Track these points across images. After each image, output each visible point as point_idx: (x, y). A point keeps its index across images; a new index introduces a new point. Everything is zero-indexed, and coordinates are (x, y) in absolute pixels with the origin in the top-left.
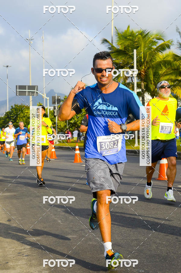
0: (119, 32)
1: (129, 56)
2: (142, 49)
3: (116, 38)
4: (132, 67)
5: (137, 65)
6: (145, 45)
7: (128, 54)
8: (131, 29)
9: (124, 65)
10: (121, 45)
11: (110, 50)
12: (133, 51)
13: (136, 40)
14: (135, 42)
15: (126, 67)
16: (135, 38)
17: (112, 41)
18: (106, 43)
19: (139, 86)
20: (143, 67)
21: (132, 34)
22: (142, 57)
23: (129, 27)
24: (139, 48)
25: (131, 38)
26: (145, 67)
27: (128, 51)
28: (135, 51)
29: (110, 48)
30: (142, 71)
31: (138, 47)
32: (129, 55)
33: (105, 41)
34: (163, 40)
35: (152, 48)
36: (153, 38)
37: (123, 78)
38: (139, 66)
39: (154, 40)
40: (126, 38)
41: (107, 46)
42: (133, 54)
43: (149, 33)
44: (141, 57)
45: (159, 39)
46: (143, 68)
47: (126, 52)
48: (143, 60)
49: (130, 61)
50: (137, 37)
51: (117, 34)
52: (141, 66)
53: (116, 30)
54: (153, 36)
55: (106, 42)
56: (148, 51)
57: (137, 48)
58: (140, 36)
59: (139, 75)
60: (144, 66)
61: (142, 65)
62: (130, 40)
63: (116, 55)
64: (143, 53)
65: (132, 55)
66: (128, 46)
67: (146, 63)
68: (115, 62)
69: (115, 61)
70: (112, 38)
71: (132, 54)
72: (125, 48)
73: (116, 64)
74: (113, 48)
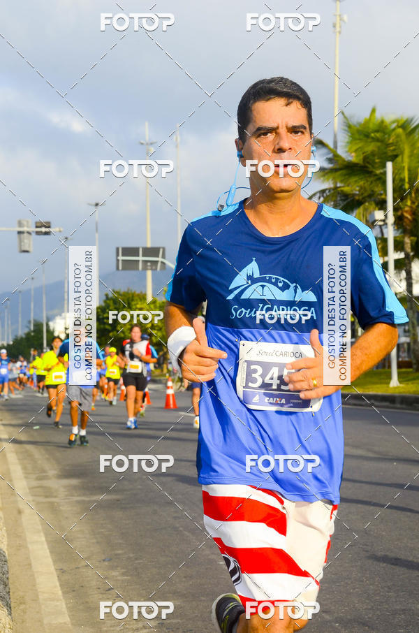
0: (351, 123)
1: (376, 177)
2: (406, 160)
3: (346, 136)
4: (382, 205)
5: (394, 197)
6: (412, 152)
7: (371, 172)
8: (378, 116)
9: (363, 198)
10: (356, 151)
11: (331, 163)
12: (384, 166)
13: (391, 141)
14: (388, 145)
15: (369, 202)
16: (389, 135)
17: (335, 143)
19: (399, 246)
20: (407, 202)
21: (382, 128)
22: (404, 180)
23: (373, 111)
24: (399, 159)
25: (378, 135)
26: (413, 203)
27: (373, 166)
28: (389, 165)
29: (330, 160)
30: (406, 212)
31: (396, 156)
32: (376, 175)
33: (319, 143)
38: (399, 200)
40: (367, 136)
41: (324, 155)
42: (385, 173)
44: (402, 180)
46: (409, 203)
47: (367, 167)
48: (407, 186)
49: (378, 189)
50: (393, 134)
51: (346, 128)
52: (402, 200)
53: (345, 117)
55: (319, 146)
57: (393, 158)
58: (400, 130)
59: (399, 221)
60: (411, 200)
61: (406, 198)
62: (378, 140)
63: (345, 175)
64: (409, 170)
65: (381, 176)
66: (373, 154)
67: (415, 193)
68: (342, 191)
69: (342, 189)
70: (335, 136)
71: (381, 173)
72: (365, 159)
73: (345, 196)
74: (336, 158)
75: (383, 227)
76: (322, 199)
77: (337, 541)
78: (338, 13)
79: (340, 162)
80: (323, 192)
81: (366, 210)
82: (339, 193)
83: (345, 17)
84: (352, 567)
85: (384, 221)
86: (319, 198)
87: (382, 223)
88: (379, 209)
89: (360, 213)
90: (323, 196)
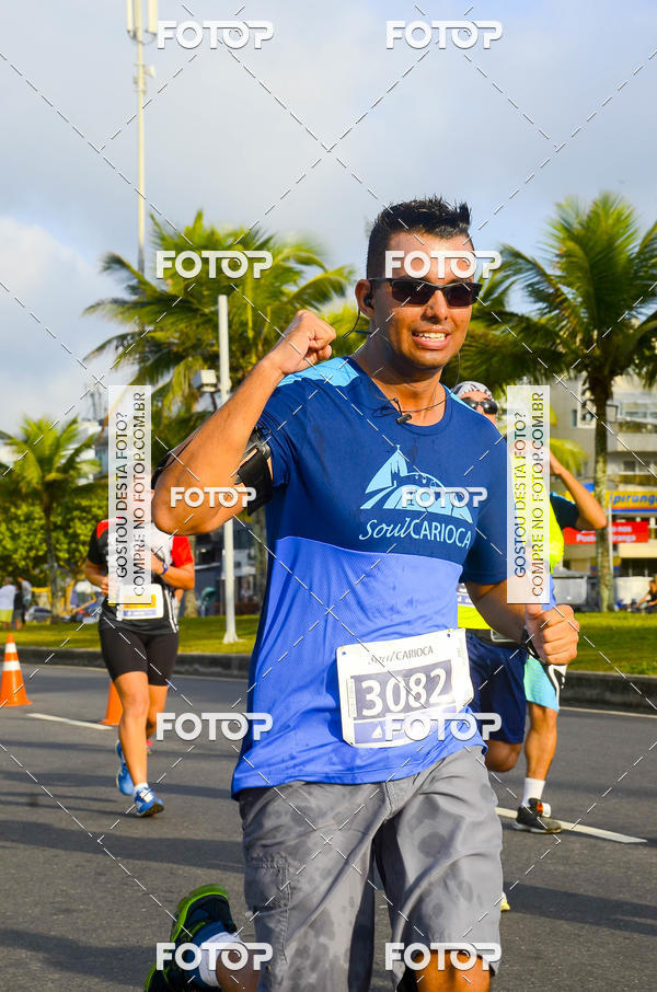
0: (164, 232)
1: (205, 318)
2: (249, 293)
4: (212, 361)
5: (230, 350)
7: (198, 310)
8: (207, 224)
9: (184, 350)
10: (172, 277)
11: (136, 294)
12: (216, 302)
15: (193, 357)
17: (141, 263)
18: (116, 270)
20: (250, 358)
21: (212, 243)
22: (246, 324)
23: (199, 216)
24: (238, 292)
27: (200, 302)
28: (223, 300)
29: (133, 289)
32: (204, 315)
33: (115, 262)
34: (322, 267)
35: (282, 293)
36: (286, 259)
37: (183, 396)
38: (238, 354)
39: (292, 264)
41: (122, 281)
42: (216, 313)
43: (272, 242)
44: (243, 324)
45: (307, 262)
46: (253, 360)
47: (191, 303)
48: (251, 334)
49: (208, 337)
51: (158, 241)
52: (244, 354)
53: (156, 224)
54: (286, 252)
55: (117, 266)
56: (268, 301)
57: (229, 290)
60: (256, 355)
61: (249, 352)
64: (254, 309)
65: (211, 316)
66: (199, 282)
67: (262, 346)
68: (152, 337)
69: (152, 334)
70: (141, 252)
71: (212, 313)
72: (187, 289)
73: (157, 345)
74: (143, 287)
75: (216, 396)
76: (121, 349)
77: (125, 887)
78: (141, 62)
79: (149, 292)
80: (122, 338)
81: (188, 368)
82: (147, 341)
83: (152, 70)
84: (146, 927)
85: (215, 386)
86: (117, 348)
87: (213, 389)
88: (210, 368)
89: (179, 374)
90: (122, 345)
